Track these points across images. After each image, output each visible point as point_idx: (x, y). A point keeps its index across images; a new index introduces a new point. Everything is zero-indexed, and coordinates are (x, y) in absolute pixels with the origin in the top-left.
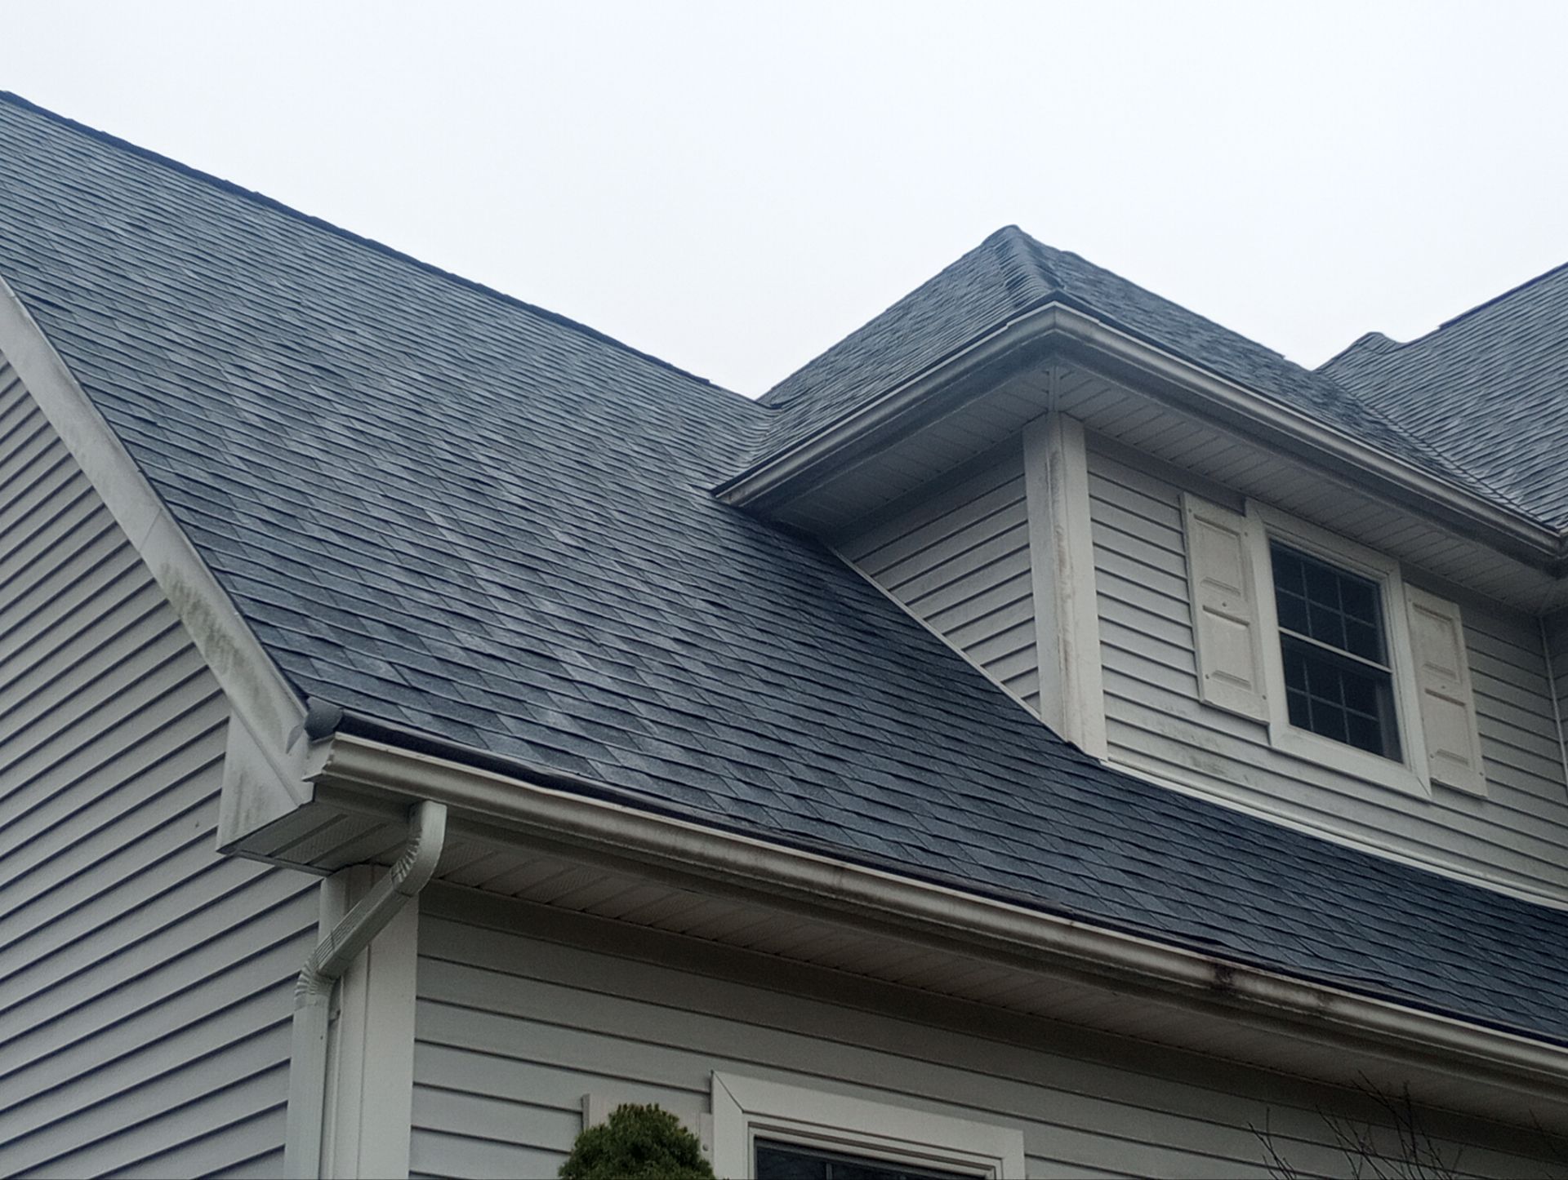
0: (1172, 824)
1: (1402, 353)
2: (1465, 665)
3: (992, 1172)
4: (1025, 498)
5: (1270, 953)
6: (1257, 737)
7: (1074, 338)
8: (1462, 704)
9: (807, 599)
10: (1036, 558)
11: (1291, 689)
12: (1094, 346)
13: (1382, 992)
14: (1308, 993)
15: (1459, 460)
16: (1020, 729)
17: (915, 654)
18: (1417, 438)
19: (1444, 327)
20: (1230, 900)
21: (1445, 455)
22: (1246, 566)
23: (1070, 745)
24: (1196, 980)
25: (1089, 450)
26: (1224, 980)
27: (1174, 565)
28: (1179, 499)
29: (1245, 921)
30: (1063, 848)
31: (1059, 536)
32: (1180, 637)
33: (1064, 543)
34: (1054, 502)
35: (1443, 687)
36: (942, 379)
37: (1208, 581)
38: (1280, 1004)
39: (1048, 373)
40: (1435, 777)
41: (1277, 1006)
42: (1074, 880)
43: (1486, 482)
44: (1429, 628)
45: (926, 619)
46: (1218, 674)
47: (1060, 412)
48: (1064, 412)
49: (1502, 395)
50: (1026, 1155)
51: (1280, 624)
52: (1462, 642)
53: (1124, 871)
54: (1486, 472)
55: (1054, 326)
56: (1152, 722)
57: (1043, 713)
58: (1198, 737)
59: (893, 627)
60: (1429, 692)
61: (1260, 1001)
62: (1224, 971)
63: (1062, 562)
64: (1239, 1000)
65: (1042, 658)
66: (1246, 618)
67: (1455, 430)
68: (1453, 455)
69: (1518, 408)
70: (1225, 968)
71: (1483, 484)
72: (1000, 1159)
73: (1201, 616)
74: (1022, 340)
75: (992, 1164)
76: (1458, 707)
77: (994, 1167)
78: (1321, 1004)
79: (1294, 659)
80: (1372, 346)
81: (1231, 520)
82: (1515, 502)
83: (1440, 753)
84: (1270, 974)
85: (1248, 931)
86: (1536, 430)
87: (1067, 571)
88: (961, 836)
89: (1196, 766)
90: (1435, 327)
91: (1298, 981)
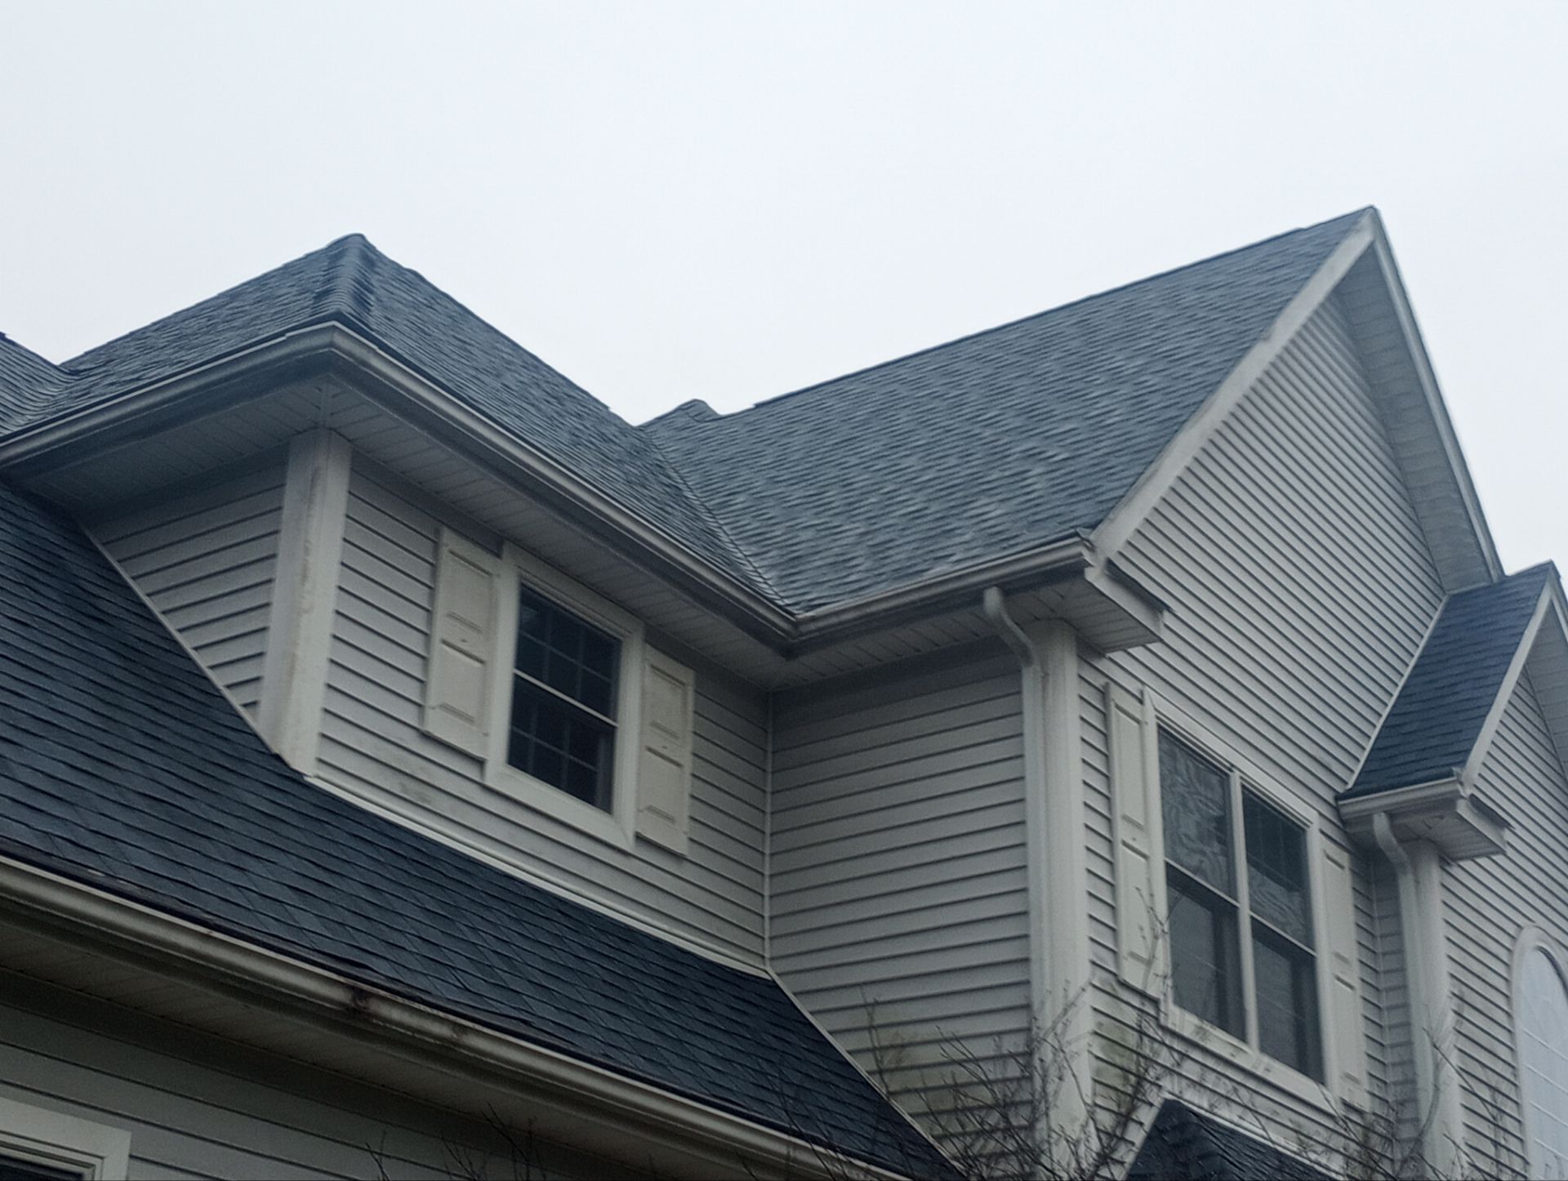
0: (361, 846)
1: (715, 424)
2: (690, 727)
3: (90, 1170)
4: (280, 508)
5: (421, 982)
6: (471, 771)
7: (351, 360)
8: (678, 765)
9: (37, 575)
10: (282, 569)
11: (516, 730)
12: (368, 371)
13: (522, 1029)
14: (443, 1023)
15: (735, 535)
16: (231, 735)
17: (141, 646)
18: (706, 508)
19: (758, 406)
20: (395, 926)
21: (725, 528)
22: (492, 607)
23: (278, 758)
24: (331, 1001)
25: (354, 471)
26: (359, 1003)
27: (419, 594)
28: (437, 532)
29: (404, 949)
30: (233, 858)
31: (307, 551)
32: (413, 666)
33: (311, 559)
34: (308, 516)
35: (666, 748)
36: (214, 377)
37: (452, 616)
38: (413, 1032)
39: (320, 390)
40: (639, 831)
41: (409, 1033)
42: (233, 890)
43: (751, 559)
44: (662, 689)
45: (164, 613)
46: (445, 707)
47: (331, 429)
48: (335, 430)
49: (789, 479)
50: (131, 1156)
51: (518, 667)
52: (690, 707)
53: (289, 887)
54: (754, 549)
55: (332, 345)
56: (368, 745)
57: (258, 723)
58: (412, 765)
59: (125, 615)
60: (650, 750)
61: (394, 1027)
62: (360, 994)
63: (305, 577)
64: (373, 1024)
65: (268, 668)
66: (484, 658)
67: (740, 506)
68: (732, 529)
69: (797, 493)
70: (362, 991)
71: (749, 561)
72: (102, 1158)
73: (438, 647)
74: (300, 352)
75: (92, 1162)
76: (674, 767)
77: (93, 1165)
78: (455, 1036)
79: (524, 701)
80: (694, 412)
81: (486, 561)
82: (770, 582)
83: (650, 809)
84: (407, 1002)
85: (403, 958)
86: (807, 518)
87: (308, 586)
88: (122, 834)
89: (405, 793)
90: (750, 405)
91: (435, 1012)
